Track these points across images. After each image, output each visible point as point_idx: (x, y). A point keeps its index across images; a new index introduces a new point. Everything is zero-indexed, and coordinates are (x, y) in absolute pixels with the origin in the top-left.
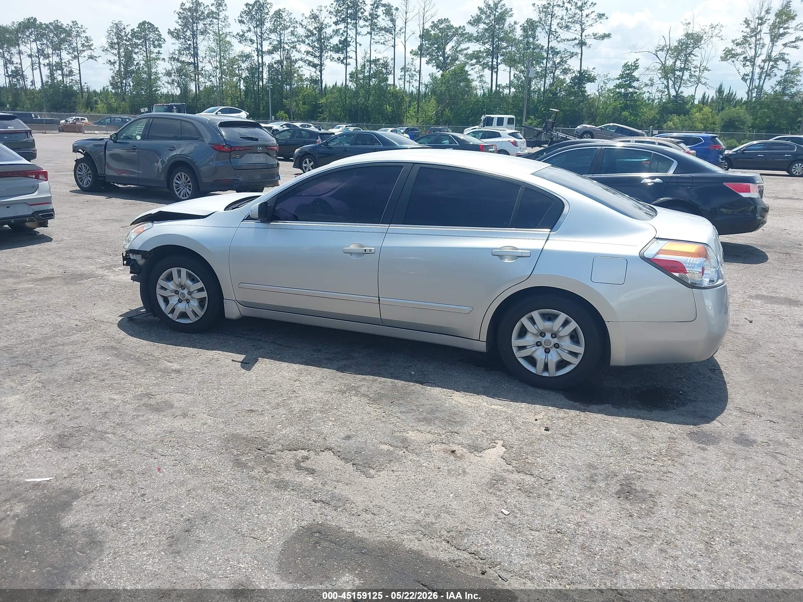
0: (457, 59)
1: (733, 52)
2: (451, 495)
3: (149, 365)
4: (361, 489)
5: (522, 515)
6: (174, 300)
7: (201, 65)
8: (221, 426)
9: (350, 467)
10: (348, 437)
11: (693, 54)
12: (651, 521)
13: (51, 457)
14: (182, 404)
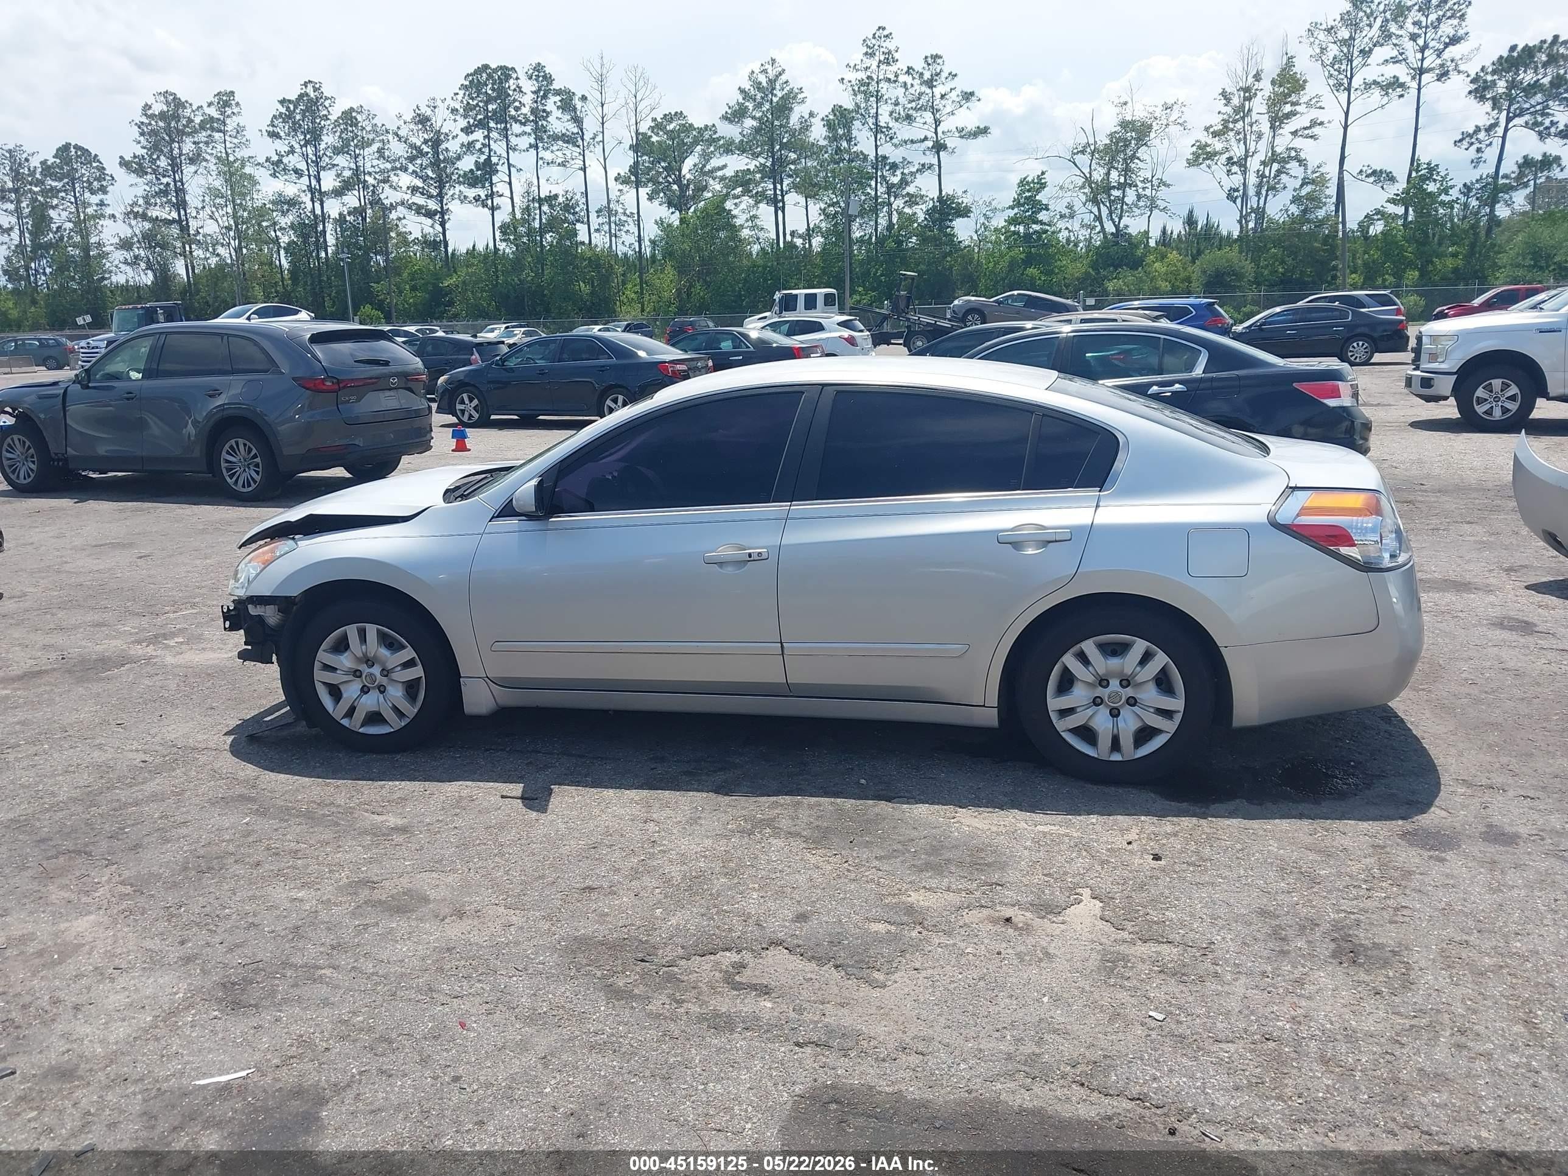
0: (705, 188)
1: (1208, 149)
2: (1045, 999)
3: (337, 824)
4: (873, 1010)
5: (1189, 1018)
6: (351, 691)
7: (193, 225)
8: (545, 926)
9: (829, 972)
10: (802, 917)
11: (1138, 158)
12: (1417, 997)
13: (226, 1030)
14: (443, 892)
